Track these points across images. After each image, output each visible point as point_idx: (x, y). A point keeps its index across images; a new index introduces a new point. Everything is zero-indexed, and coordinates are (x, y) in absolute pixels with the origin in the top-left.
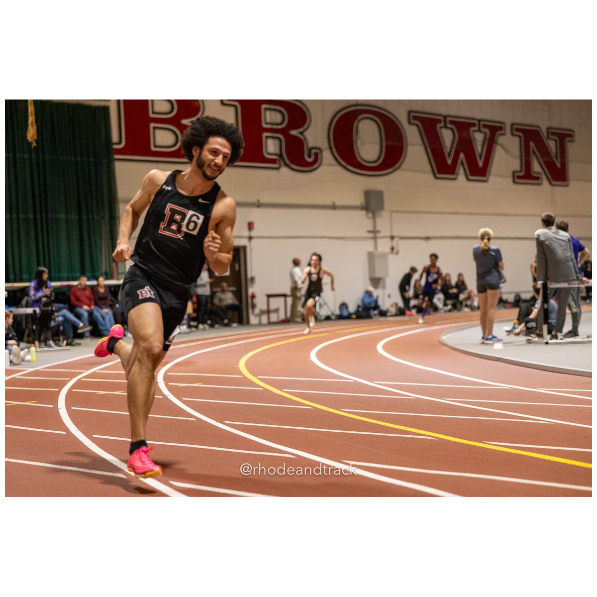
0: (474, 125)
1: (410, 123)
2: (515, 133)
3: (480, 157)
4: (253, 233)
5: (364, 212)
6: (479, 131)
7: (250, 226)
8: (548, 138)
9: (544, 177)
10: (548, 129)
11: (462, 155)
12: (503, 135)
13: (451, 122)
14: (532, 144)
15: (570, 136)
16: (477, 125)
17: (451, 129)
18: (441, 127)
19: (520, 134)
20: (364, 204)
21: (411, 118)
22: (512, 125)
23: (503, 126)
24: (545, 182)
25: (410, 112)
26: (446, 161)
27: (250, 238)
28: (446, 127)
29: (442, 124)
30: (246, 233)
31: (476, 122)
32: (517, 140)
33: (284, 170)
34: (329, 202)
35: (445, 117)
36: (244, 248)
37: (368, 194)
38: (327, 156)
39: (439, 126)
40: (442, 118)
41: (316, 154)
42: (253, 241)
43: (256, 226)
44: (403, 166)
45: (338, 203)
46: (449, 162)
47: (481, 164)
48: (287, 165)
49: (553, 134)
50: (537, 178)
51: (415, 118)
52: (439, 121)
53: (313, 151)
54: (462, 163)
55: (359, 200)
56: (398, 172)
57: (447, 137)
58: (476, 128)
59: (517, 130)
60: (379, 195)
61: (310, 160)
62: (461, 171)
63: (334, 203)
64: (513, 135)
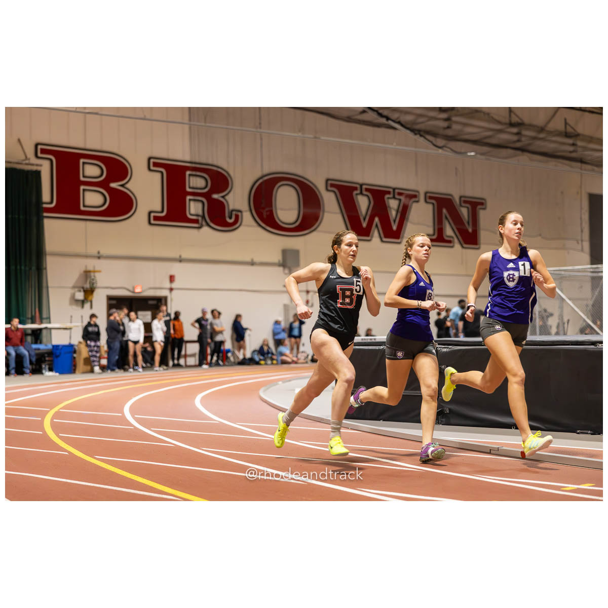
0: (389, 193)
1: (327, 190)
2: (428, 200)
3: (395, 221)
4: (174, 285)
5: (281, 269)
6: (394, 197)
7: (172, 279)
8: (461, 206)
9: (456, 240)
10: (461, 197)
11: (377, 220)
12: (418, 202)
13: (367, 190)
14: (444, 211)
15: (482, 204)
16: (392, 193)
17: (367, 196)
18: (357, 194)
19: (433, 201)
20: (281, 262)
21: (329, 185)
22: (426, 193)
23: (417, 194)
24: (457, 246)
25: (327, 180)
26: (361, 225)
27: (171, 289)
28: (361, 193)
29: (358, 192)
30: (168, 285)
31: (391, 190)
32: (430, 207)
33: (205, 229)
34: (248, 259)
35: (361, 185)
36: (166, 298)
37: (284, 252)
38: (247, 217)
39: (355, 192)
40: (358, 186)
41: (237, 217)
42: (174, 292)
43: (177, 278)
44: (319, 229)
45: (256, 260)
46: (364, 225)
47: (395, 228)
48: (208, 225)
49: (465, 202)
50: (450, 242)
51: (332, 185)
52: (356, 189)
53: (234, 213)
54: (377, 226)
55: (277, 257)
56: (314, 234)
57: (363, 203)
58: (391, 196)
59: (431, 198)
60: (296, 253)
61: (231, 221)
62: (376, 234)
63: (252, 260)
64: (426, 201)
